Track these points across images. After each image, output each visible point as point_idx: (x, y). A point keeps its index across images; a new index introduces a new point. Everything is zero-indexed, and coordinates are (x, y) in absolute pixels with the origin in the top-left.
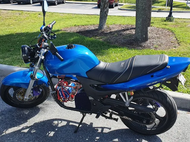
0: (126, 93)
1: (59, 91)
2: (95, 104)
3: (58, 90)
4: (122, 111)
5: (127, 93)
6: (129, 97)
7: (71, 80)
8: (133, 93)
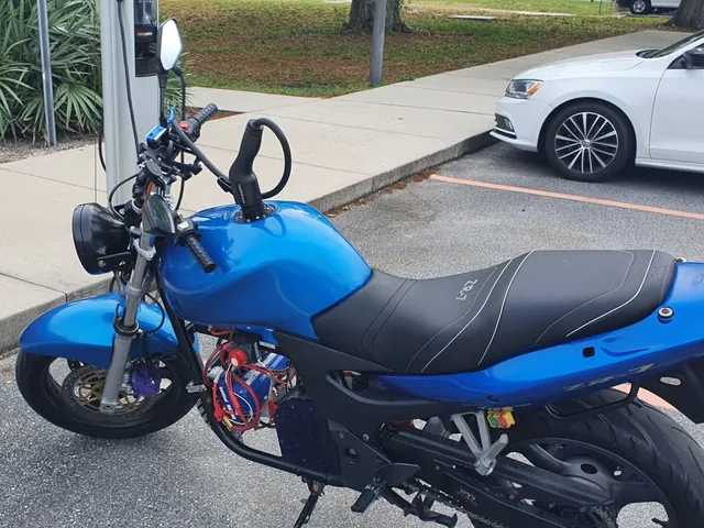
0: (480, 417)
1: (218, 385)
2: (352, 452)
3: (216, 381)
4: (470, 491)
5: (486, 415)
6: (494, 434)
7: (262, 343)
8: (509, 420)
